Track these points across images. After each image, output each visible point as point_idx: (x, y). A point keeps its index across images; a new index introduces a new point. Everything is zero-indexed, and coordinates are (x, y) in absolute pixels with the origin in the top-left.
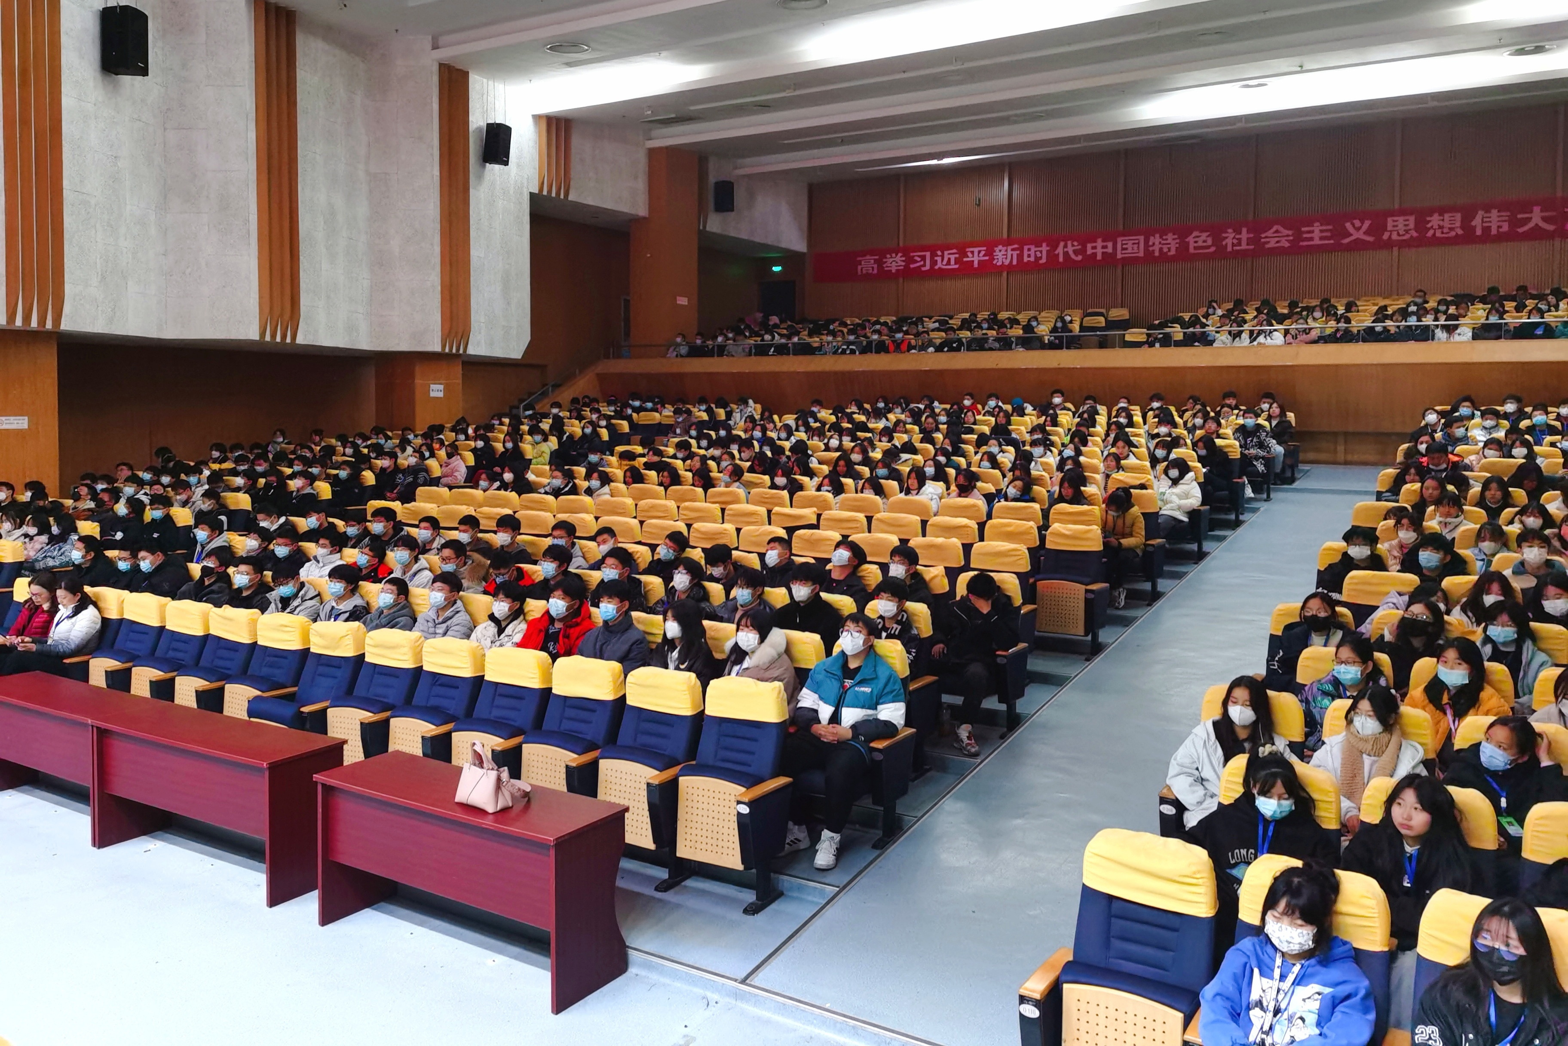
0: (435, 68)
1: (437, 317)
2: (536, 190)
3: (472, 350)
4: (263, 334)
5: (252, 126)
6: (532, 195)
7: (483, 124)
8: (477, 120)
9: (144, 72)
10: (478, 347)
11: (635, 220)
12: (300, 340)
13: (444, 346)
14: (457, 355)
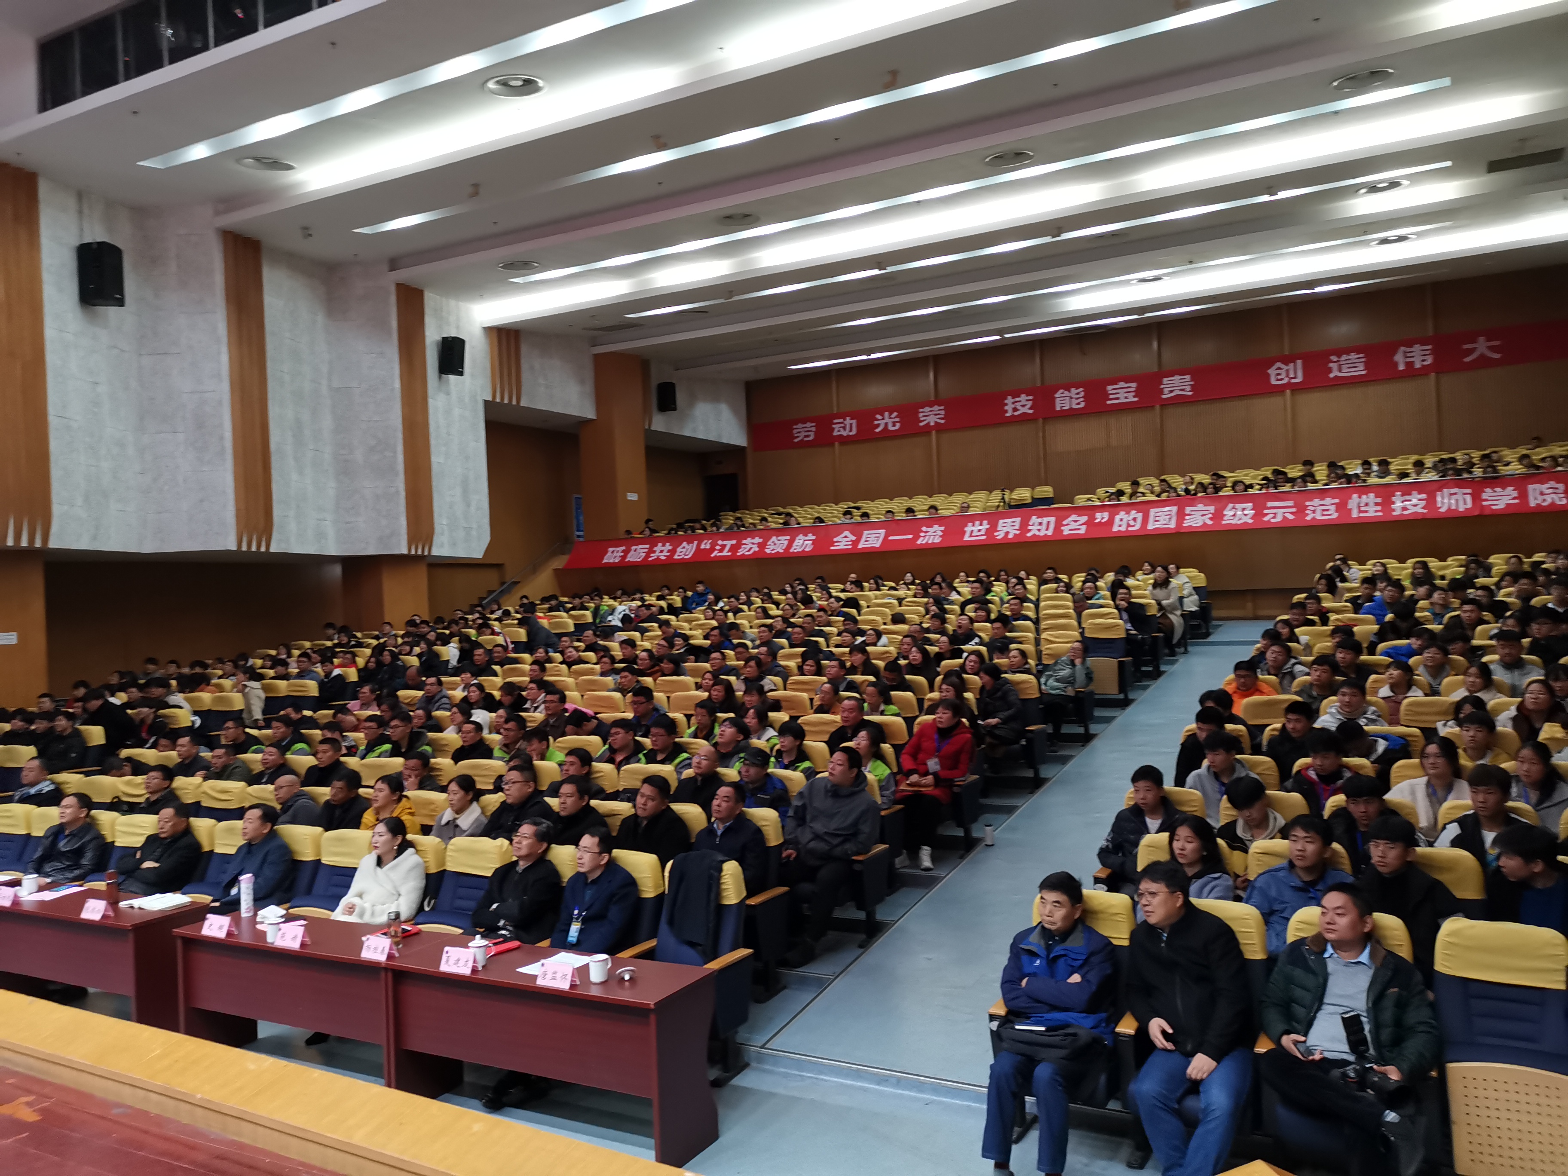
0: (393, 289)
1: (403, 521)
2: (490, 399)
3: (436, 552)
4: (239, 544)
5: (224, 349)
6: (486, 402)
7: (438, 338)
8: (433, 335)
9: (121, 303)
10: (442, 548)
11: (584, 422)
12: (273, 549)
13: (410, 549)
14: (423, 557)
